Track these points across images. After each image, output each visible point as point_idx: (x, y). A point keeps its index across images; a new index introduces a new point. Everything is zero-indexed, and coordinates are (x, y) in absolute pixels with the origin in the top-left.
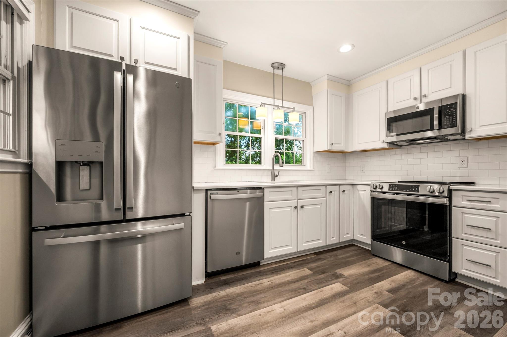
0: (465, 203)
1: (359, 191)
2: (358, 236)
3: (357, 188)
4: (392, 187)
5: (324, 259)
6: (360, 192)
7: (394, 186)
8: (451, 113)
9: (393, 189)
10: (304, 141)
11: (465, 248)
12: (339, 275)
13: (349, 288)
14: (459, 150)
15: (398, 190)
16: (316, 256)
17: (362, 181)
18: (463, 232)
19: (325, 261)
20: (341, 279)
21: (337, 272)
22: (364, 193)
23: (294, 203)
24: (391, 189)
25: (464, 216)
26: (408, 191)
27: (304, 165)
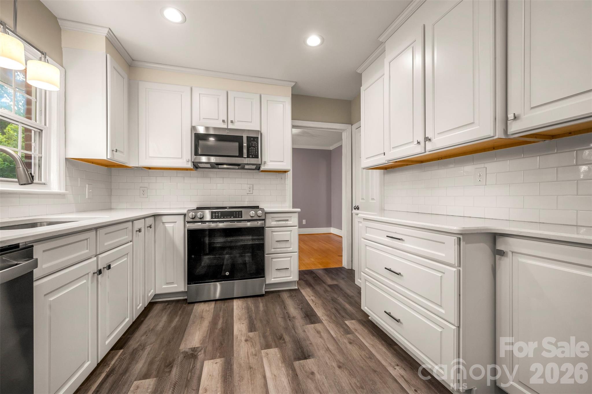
0: (274, 223)
1: (165, 223)
2: (164, 287)
3: (162, 220)
4: (214, 215)
5: (143, 347)
6: (167, 225)
7: (217, 213)
8: (254, 145)
9: (217, 217)
10: (43, 131)
11: (274, 260)
12: (192, 352)
13: (223, 357)
14: (247, 178)
15: (222, 217)
16: (122, 351)
17: (170, 210)
18: (272, 248)
19: (148, 349)
20: (201, 356)
21: (183, 350)
22: (173, 226)
23: (91, 265)
24: (214, 218)
25: (273, 234)
26: (232, 217)
27: (43, 181)
